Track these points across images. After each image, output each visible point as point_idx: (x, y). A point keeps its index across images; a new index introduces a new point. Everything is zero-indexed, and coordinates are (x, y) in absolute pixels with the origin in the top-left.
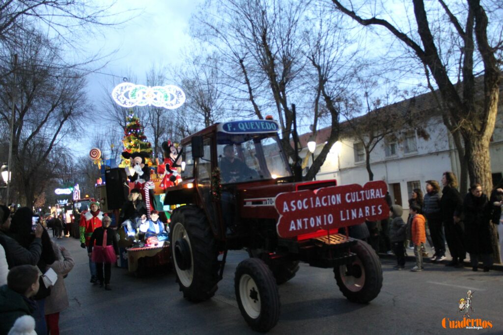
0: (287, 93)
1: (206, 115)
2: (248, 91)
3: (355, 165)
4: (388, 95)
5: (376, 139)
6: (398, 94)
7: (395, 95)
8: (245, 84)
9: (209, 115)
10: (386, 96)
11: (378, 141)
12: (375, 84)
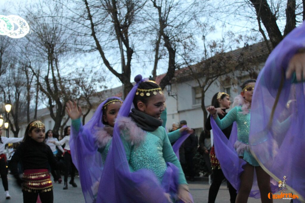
0: (129, 35)
1: (49, 51)
2: (90, 26)
3: (193, 107)
4: (223, 39)
5: (210, 80)
6: (233, 39)
7: (230, 40)
8: (88, 19)
9: (53, 52)
10: (222, 40)
11: (212, 81)
12: (213, 29)
